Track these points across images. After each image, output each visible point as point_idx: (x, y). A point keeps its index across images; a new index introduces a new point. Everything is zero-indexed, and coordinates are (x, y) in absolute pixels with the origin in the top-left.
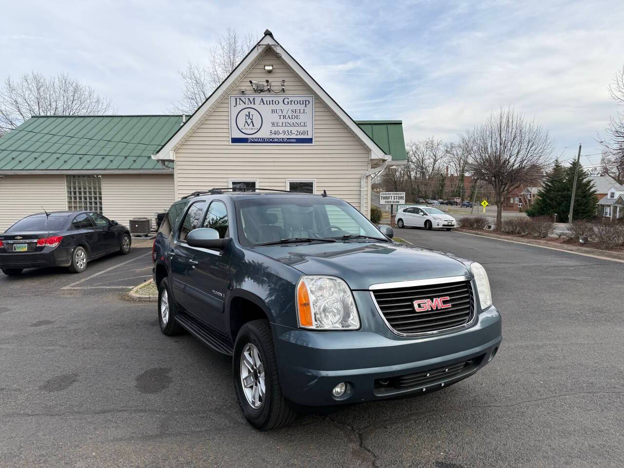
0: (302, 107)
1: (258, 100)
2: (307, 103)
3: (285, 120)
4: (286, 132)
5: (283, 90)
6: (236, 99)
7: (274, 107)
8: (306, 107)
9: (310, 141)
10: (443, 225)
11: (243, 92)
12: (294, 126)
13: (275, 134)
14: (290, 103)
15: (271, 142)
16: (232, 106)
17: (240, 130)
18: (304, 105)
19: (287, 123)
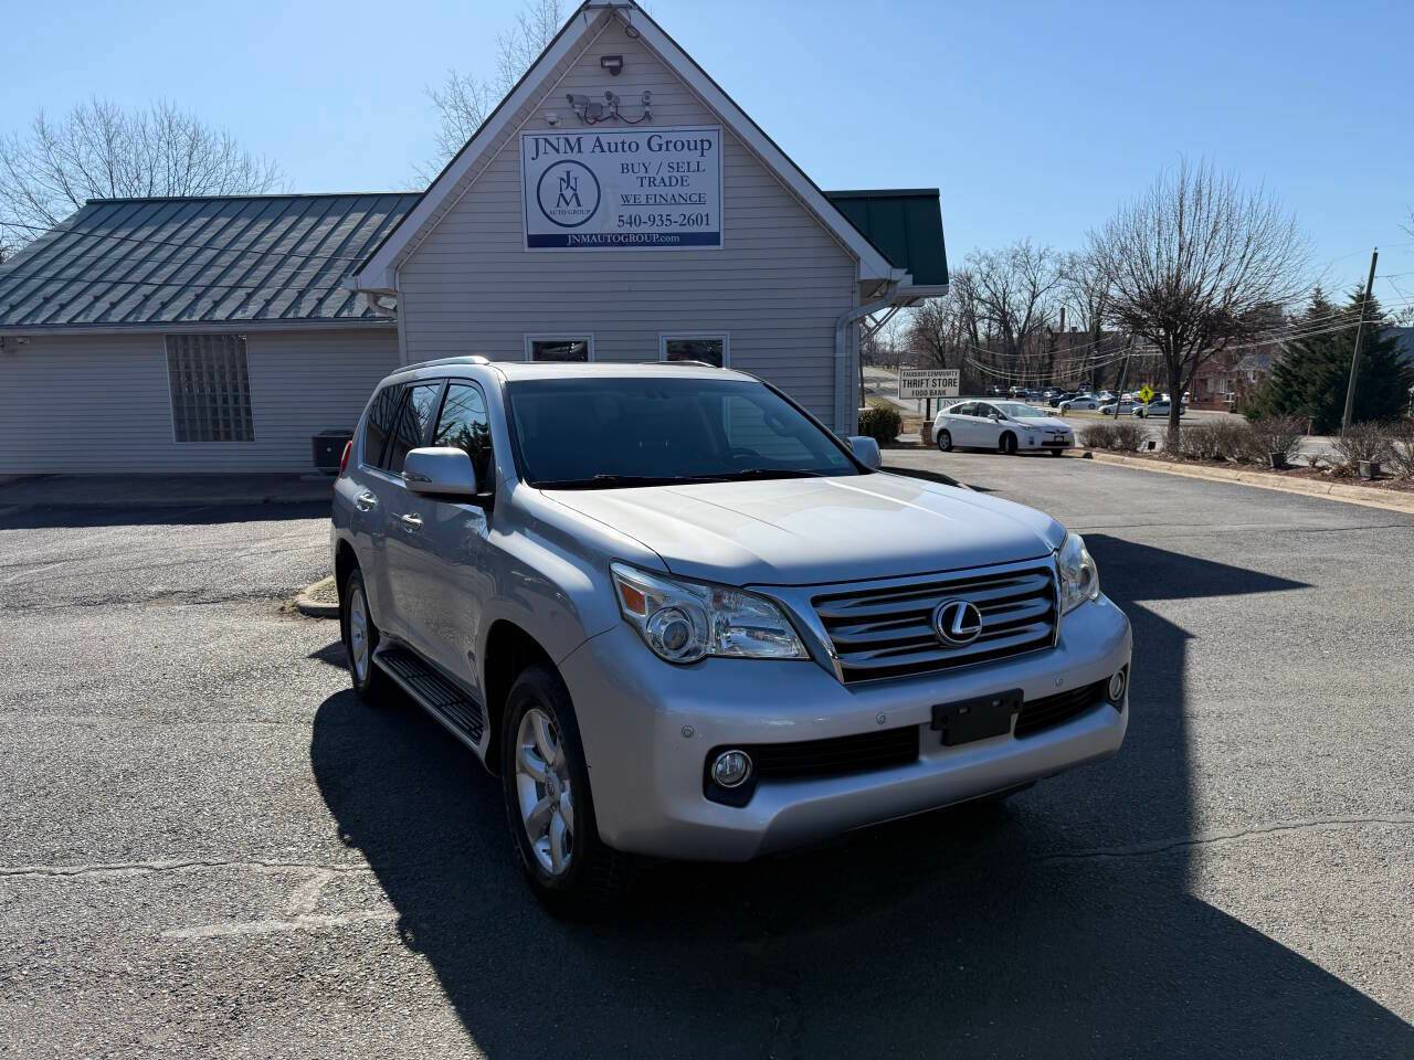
0: (694, 156)
1: (588, 143)
2: (706, 145)
3: (653, 190)
4: (657, 219)
5: (647, 116)
6: (537, 140)
7: (629, 158)
8: (702, 155)
9: (713, 239)
10: (1044, 443)
11: (552, 123)
12: (676, 203)
13: (631, 223)
14: (664, 147)
15: (622, 244)
16: (528, 158)
17: (547, 216)
18: (699, 152)
19: (658, 197)
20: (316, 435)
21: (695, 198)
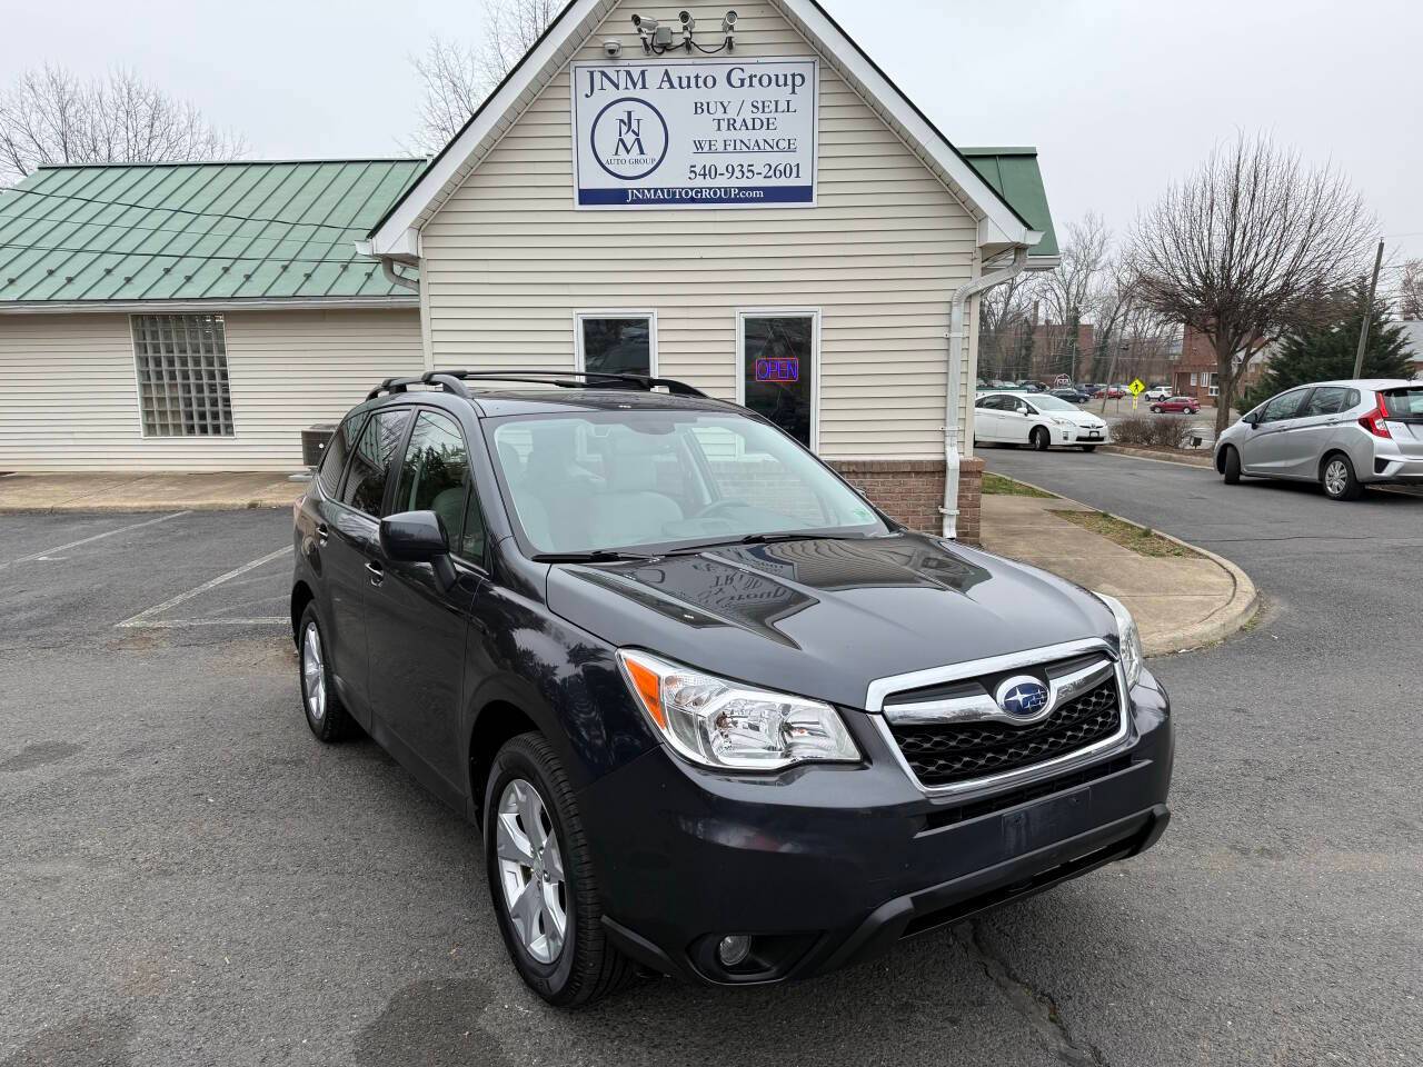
0: (783, 94)
1: (654, 76)
2: (798, 80)
3: (733, 135)
4: (737, 169)
5: (729, 44)
6: (592, 73)
7: (702, 95)
8: (794, 92)
9: (803, 194)
10: (1079, 439)
11: (612, 51)
12: (760, 151)
13: (705, 175)
14: (747, 82)
15: (693, 200)
16: (581, 96)
17: (602, 164)
18: (790, 87)
19: (738, 143)
20: (307, 429)
21: (783, 145)
